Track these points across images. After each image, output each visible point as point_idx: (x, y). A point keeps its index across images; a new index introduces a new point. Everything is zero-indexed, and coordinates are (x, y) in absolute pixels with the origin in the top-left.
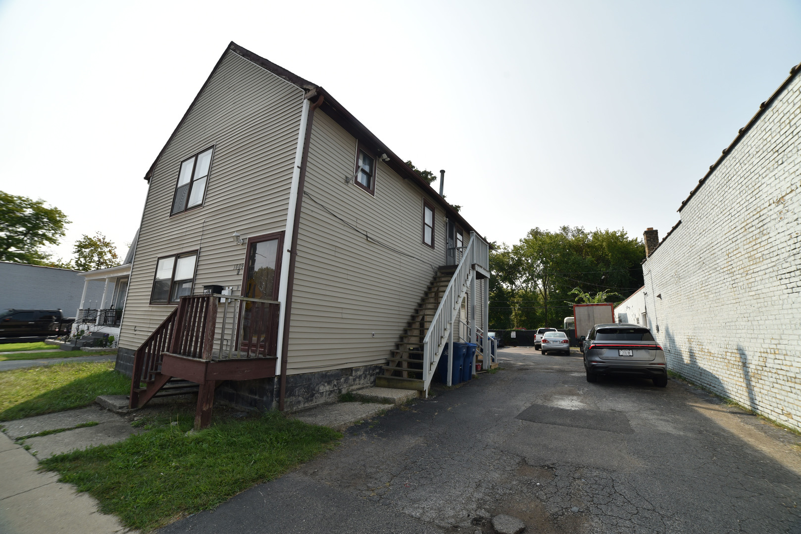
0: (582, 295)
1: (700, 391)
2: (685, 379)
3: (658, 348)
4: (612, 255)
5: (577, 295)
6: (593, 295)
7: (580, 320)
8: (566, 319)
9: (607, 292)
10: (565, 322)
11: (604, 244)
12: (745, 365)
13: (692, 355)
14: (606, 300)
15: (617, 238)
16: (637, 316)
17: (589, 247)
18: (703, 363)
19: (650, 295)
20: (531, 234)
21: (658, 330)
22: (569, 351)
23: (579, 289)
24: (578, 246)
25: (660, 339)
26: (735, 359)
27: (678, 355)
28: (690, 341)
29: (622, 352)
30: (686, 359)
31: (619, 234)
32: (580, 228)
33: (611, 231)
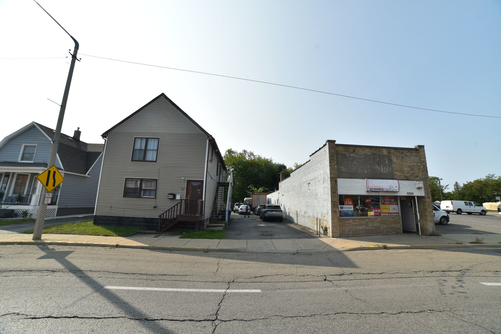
0: (253, 189)
1: (289, 222)
2: (287, 220)
3: (282, 211)
4: (266, 170)
5: (251, 188)
6: (258, 188)
7: (254, 201)
8: (245, 199)
9: (263, 188)
10: (245, 200)
11: (263, 164)
12: (297, 214)
13: (289, 213)
14: (263, 191)
15: (269, 162)
16: (275, 200)
17: (256, 164)
18: (291, 215)
19: (280, 194)
20: (228, 151)
21: (281, 205)
22: (250, 213)
23: (252, 185)
24: (251, 163)
25: (282, 208)
26: (296, 213)
27: (286, 213)
28: (289, 209)
29: (273, 212)
30: (288, 214)
31: (269, 160)
32: (252, 152)
33: (266, 158)
